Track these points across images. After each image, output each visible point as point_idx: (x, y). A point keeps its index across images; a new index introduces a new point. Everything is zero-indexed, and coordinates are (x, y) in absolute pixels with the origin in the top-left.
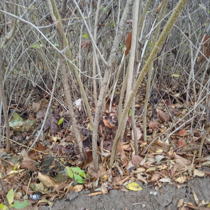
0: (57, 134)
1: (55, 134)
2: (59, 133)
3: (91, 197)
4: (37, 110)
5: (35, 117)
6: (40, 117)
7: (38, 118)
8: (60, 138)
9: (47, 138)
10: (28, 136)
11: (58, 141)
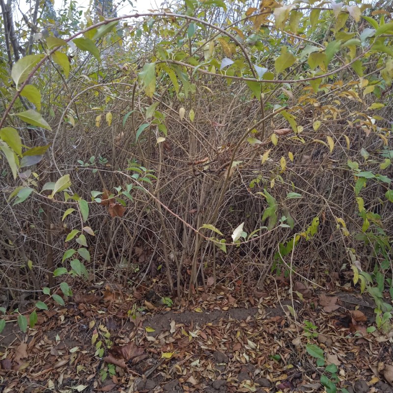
0: (156, 277)
1: (155, 277)
2: (157, 276)
3: (175, 313)
4: (139, 255)
5: (137, 261)
6: (142, 261)
7: (140, 262)
8: (158, 280)
9: (148, 279)
10: (134, 276)
11: (157, 282)
